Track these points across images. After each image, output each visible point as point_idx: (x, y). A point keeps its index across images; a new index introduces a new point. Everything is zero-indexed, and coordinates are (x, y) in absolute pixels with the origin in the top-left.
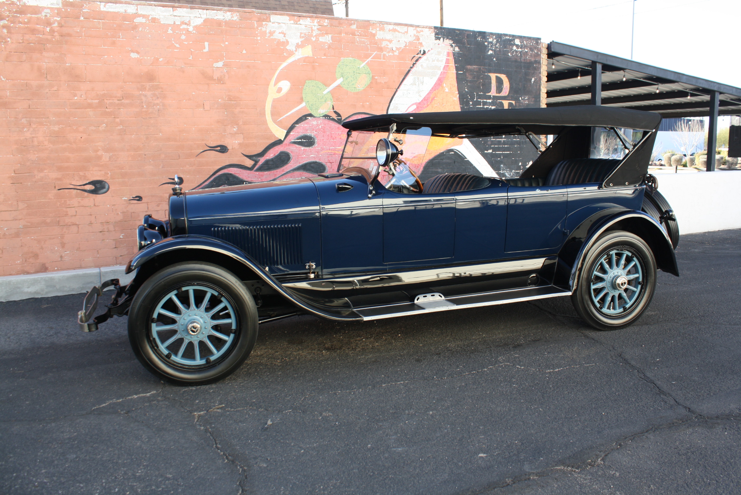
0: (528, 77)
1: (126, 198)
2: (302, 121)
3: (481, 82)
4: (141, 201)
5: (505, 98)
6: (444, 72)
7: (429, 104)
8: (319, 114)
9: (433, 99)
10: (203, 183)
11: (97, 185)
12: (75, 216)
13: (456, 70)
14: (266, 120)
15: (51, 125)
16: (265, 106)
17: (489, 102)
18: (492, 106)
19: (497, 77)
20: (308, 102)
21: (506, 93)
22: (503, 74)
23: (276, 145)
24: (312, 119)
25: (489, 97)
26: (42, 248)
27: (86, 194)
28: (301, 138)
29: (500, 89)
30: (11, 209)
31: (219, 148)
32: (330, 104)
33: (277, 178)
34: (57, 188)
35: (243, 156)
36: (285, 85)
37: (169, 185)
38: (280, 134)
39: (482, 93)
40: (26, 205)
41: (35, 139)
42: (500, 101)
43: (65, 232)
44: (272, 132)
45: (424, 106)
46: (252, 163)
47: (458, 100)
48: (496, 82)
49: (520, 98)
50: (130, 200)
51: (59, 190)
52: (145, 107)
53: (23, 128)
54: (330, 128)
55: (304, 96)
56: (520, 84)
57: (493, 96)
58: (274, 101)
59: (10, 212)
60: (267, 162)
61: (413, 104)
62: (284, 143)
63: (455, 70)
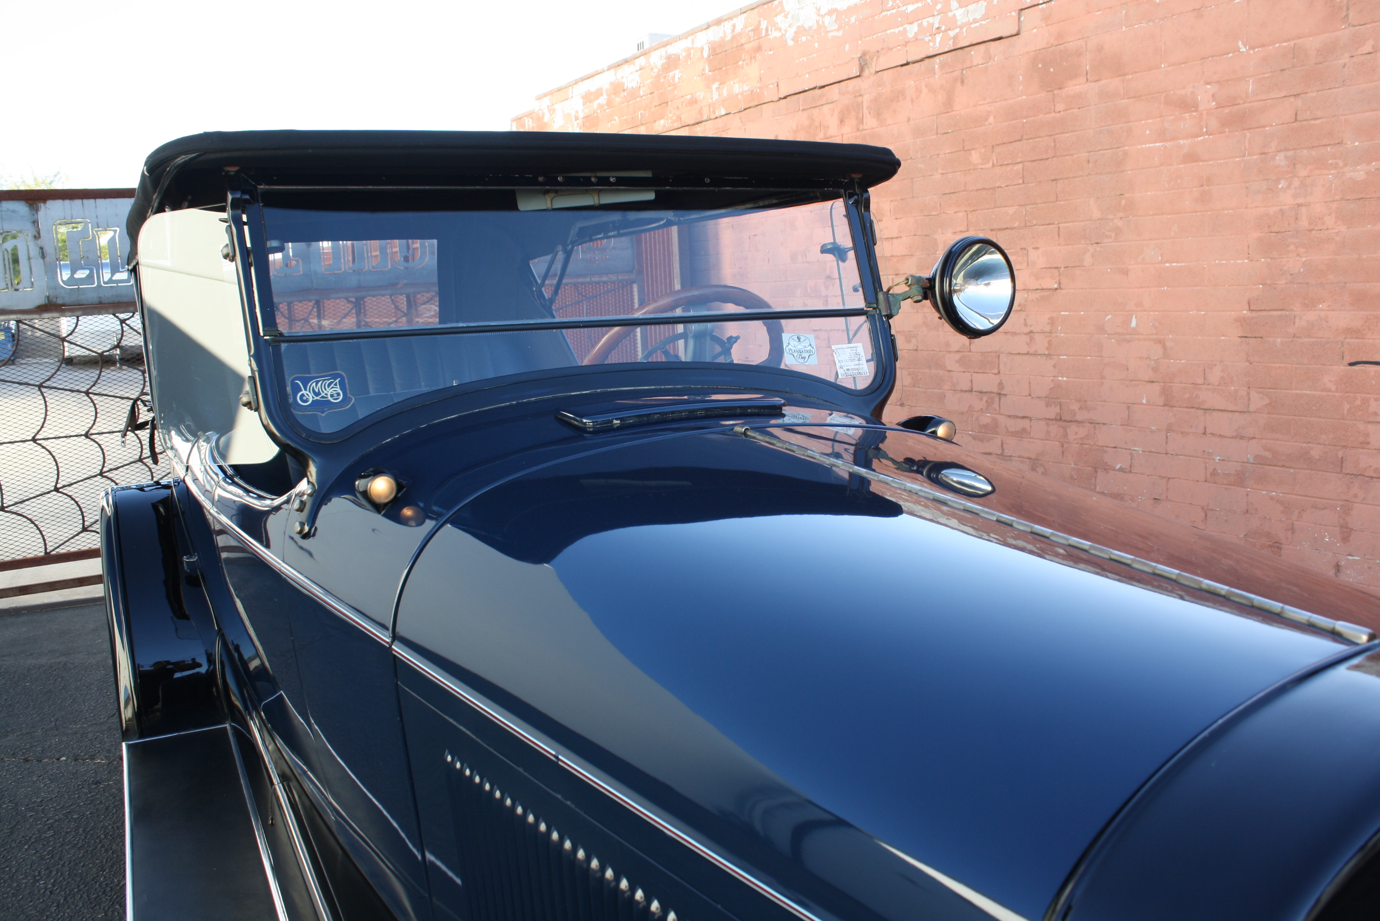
15: (1346, 165)
26: (1292, 529)
30: (1234, 409)
34: (1349, 358)
40: (1267, 401)
41: (1304, 210)
43: (1356, 496)
51: (1351, 364)
53: (1278, 181)
59: (1230, 415)
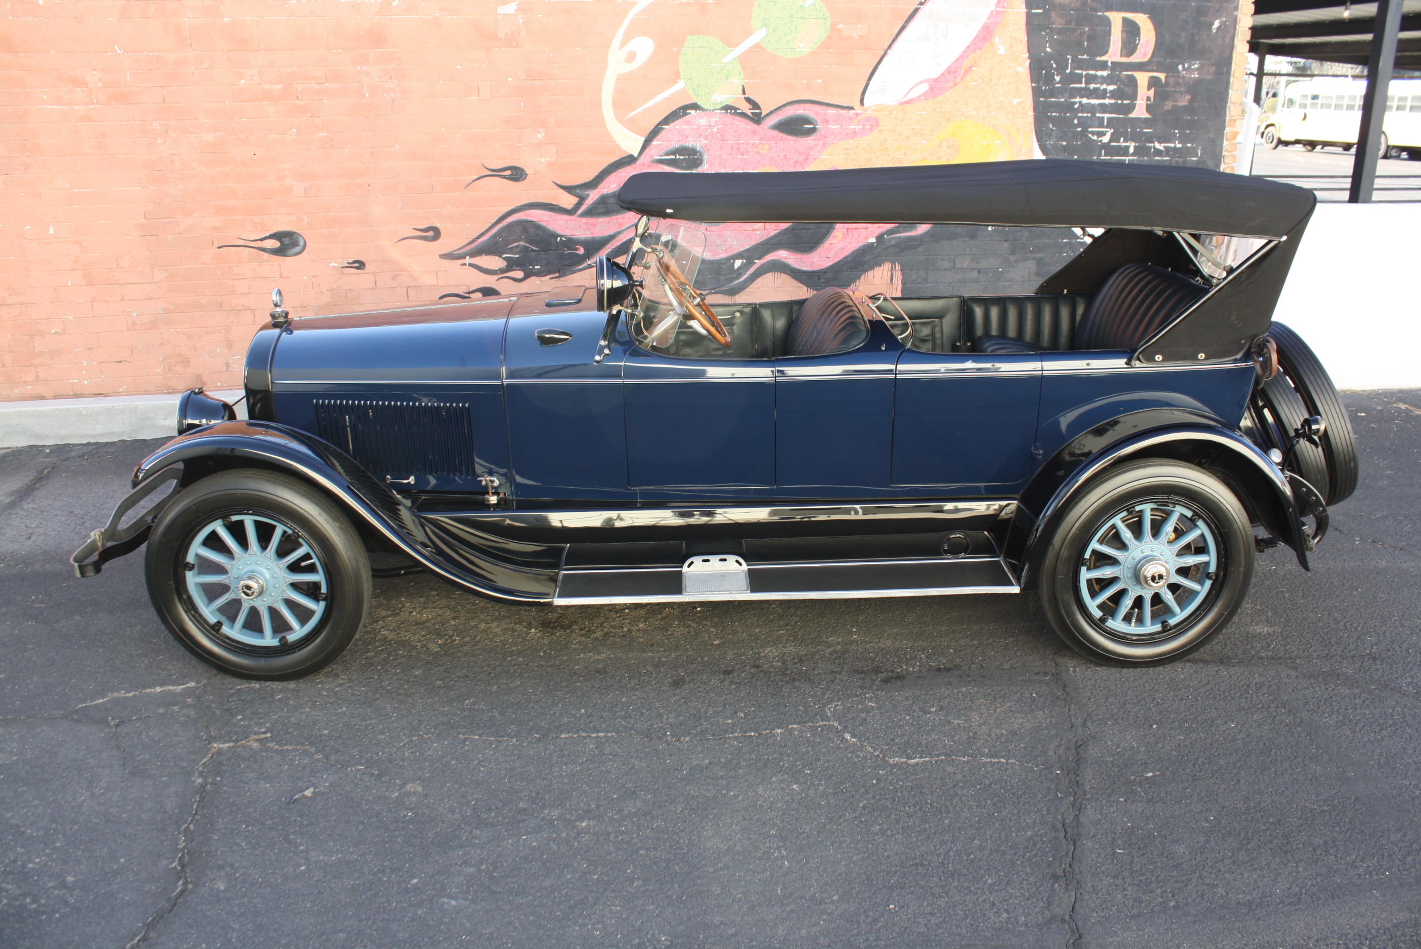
0: (1203, 19)
1: (336, 265)
2: (677, 119)
3: (1085, 32)
4: (363, 269)
5: (1140, 67)
6: (998, 13)
7: (958, 80)
8: (714, 104)
9: (968, 70)
10: (479, 237)
11: (284, 240)
12: (249, 293)
13: (1027, 8)
14: (603, 117)
15: (201, 132)
16: (600, 90)
17: (1102, 77)
18: (1108, 84)
19: (1126, 21)
20: (690, 79)
21: (1145, 55)
22: (1141, 12)
23: (623, 167)
24: (698, 114)
25: (1103, 66)
26: (195, 348)
27: (266, 255)
28: (673, 152)
29: (1130, 46)
30: (142, 281)
31: (508, 173)
32: (737, 83)
33: (623, 230)
34: (217, 244)
35: (555, 186)
36: (644, 47)
37: (415, 241)
38: (631, 144)
39: (1085, 57)
40: (166, 274)
41: (174, 156)
42: (1129, 73)
43: (232, 322)
44: (614, 141)
45: (947, 86)
46: (574, 200)
47: (1028, 71)
48: (1123, 32)
49: (1180, 67)
50: (343, 267)
51: (219, 248)
52: (367, 95)
53: (156, 138)
54: (735, 132)
55: (681, 68)
56: (1183, 34)
57: (1112, 63)
58: (621, 78)
59: (140, 286)
60: (603, 200)
61: (921, 83)
62: (639, 162)
63: (1024, 6)
